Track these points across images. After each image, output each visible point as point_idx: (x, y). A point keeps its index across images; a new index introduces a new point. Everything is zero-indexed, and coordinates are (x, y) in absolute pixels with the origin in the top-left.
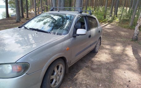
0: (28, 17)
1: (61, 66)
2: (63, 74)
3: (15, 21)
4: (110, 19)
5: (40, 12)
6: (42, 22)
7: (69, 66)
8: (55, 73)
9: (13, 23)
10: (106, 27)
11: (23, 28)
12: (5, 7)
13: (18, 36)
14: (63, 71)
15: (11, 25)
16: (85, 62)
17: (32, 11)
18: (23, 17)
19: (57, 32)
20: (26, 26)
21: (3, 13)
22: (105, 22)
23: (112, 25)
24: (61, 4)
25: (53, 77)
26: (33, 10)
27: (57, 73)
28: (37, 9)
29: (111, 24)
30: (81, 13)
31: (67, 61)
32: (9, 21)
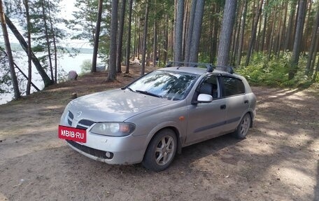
0: (127, 72)
1: (171, 139)
2: (172, 152)
3: (106, 78)
4: (305, 79)
5: (152, 61)
6: (153, 83)
7: (184, 145)
8: (163, 146)
9: (102, 83)
10: (291, 97)
11: (127, 90)
12: (93, 51)
13: (110, 101)
14: (173, 147)
15: (99, 85)
16: (215, 149)
17: (136, 60)
18: (120, 71)
19: (174, 97)
20: (131, 87)
21: (86, 63)
22: (291, 86)
23: (305, 93)
24: (192, 50)
25: (159, 150)
26: (138, 59)
27: (165, 147)
28: (146, 56)
29: (306, 90)
30: (211, 71)
31: (180, 136)
32: (96, 78)
